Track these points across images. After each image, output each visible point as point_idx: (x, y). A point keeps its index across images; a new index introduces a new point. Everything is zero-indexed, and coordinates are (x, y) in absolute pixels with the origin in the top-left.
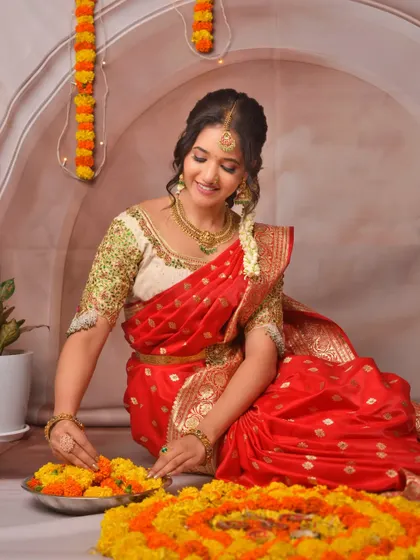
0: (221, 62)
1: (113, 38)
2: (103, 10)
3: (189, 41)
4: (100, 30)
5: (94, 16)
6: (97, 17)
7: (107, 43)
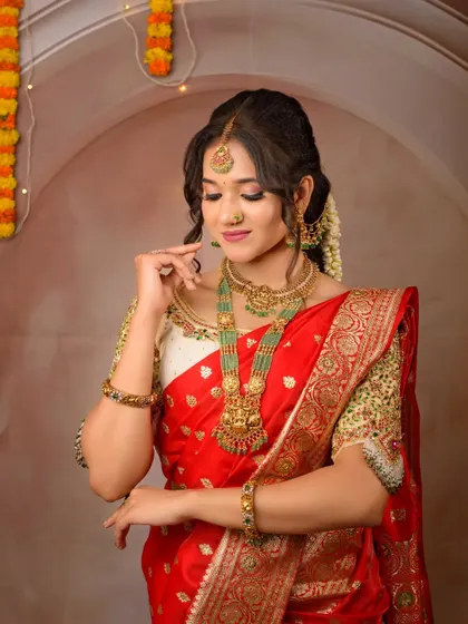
0: (183, 88)
1: (41, 55)
2: (30, 18)
3: (142, 61)
4: (26, 43)
5: (19, 25)
6: (22, 27)
7: (34, 60)
